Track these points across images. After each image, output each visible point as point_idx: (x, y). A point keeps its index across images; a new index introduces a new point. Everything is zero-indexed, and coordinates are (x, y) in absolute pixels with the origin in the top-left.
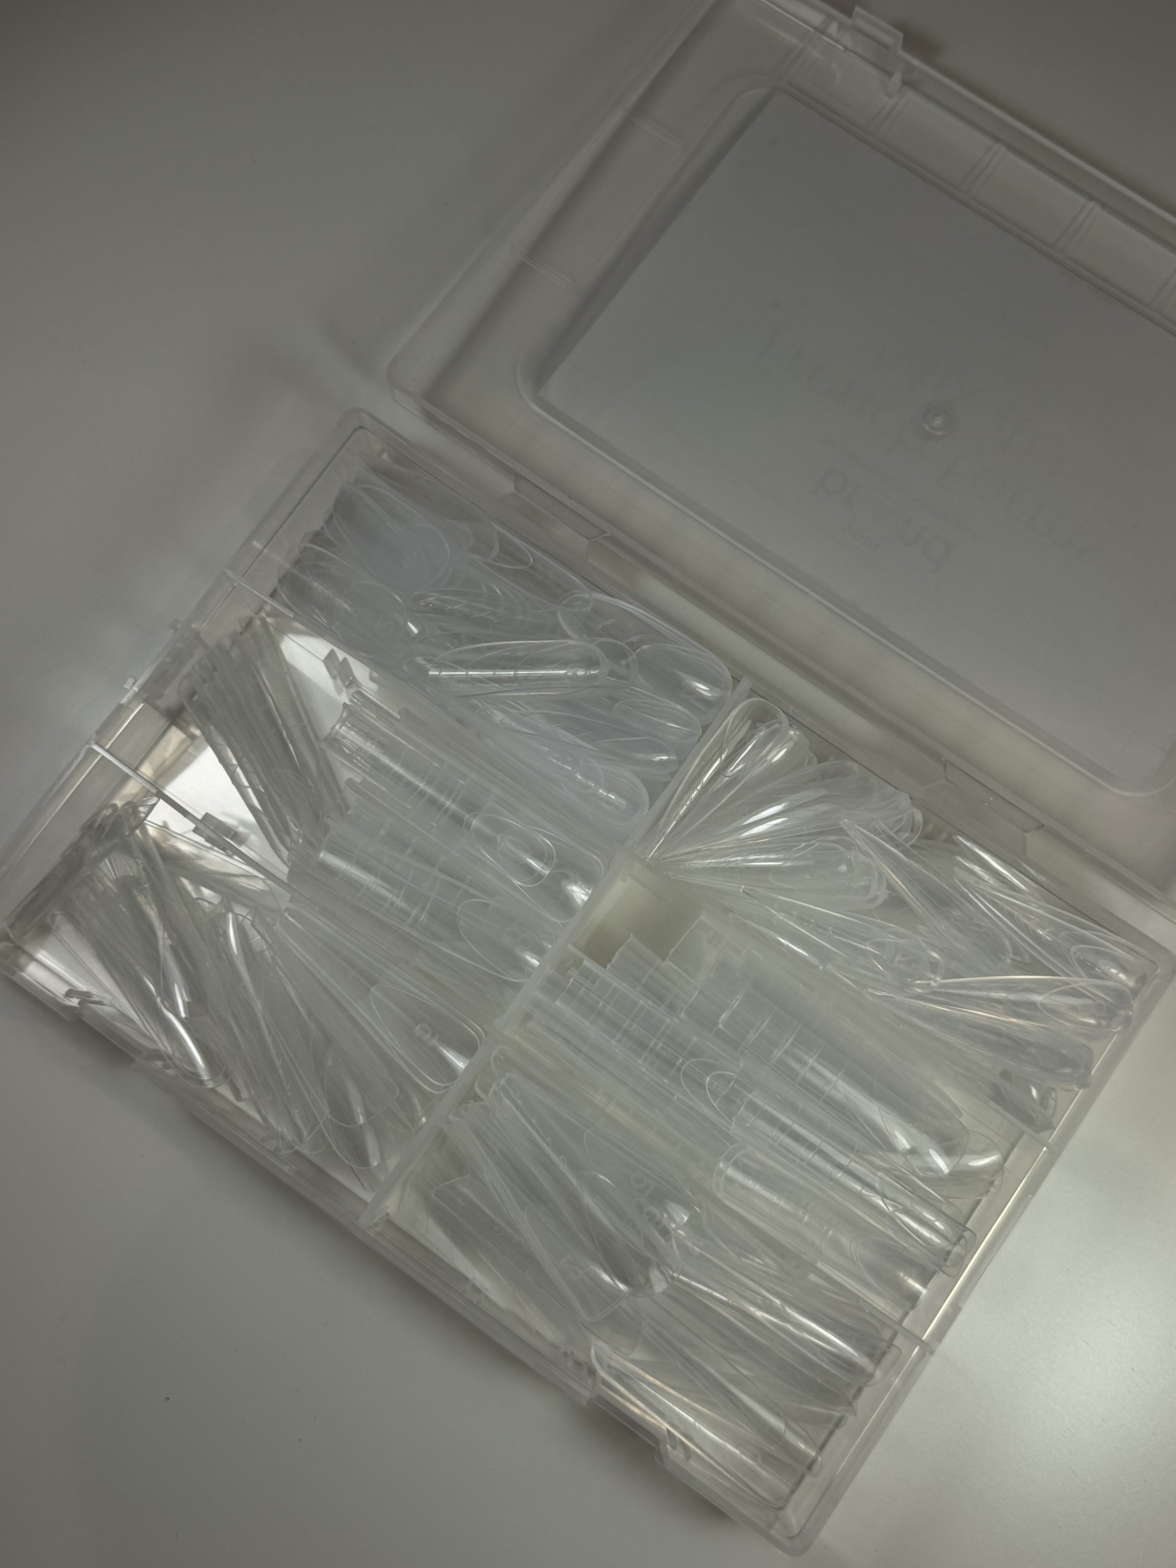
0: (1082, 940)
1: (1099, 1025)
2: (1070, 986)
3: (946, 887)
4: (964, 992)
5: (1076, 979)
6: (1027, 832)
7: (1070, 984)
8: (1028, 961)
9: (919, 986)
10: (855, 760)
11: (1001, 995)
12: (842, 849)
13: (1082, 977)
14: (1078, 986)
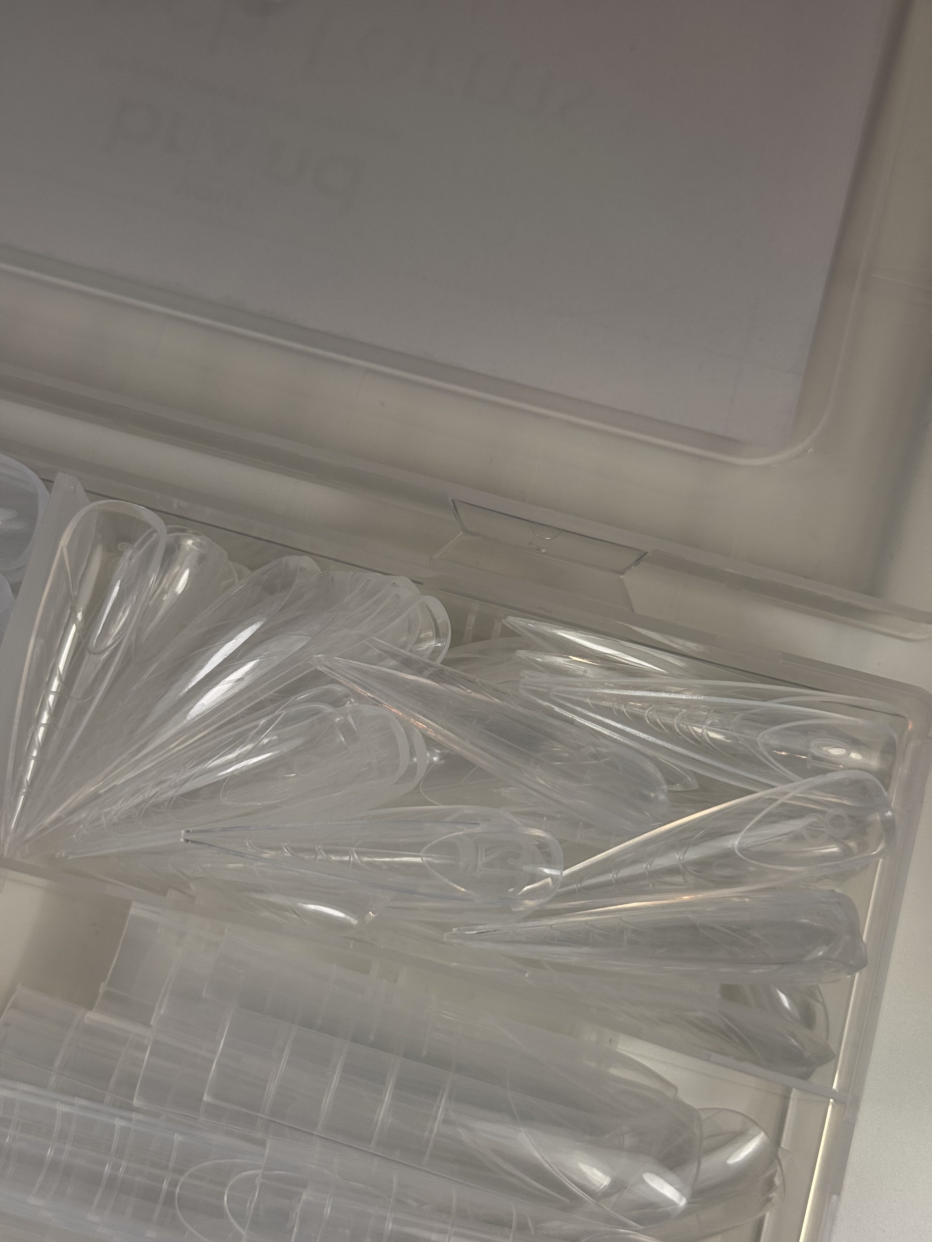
0: (773, 719)
1: (847, 852)
2: (779, 802)
3: (520, 709)
4: (610, 877)
5: (781, 788)
6: (622, 573)
7: (775, 800)
8: (696, 786)
9: (531, 894)
10: (304, 551)
11: (674, 858)
12: (328, 709)
13: (792, 782)
14: (790, 799)
